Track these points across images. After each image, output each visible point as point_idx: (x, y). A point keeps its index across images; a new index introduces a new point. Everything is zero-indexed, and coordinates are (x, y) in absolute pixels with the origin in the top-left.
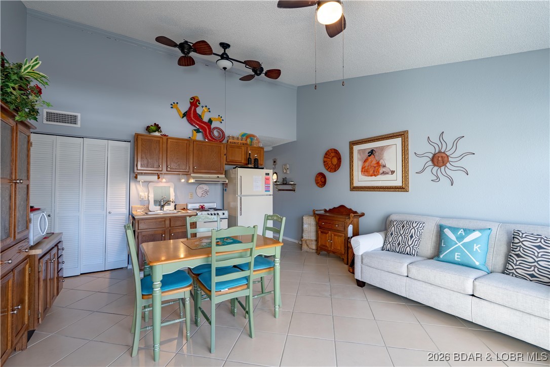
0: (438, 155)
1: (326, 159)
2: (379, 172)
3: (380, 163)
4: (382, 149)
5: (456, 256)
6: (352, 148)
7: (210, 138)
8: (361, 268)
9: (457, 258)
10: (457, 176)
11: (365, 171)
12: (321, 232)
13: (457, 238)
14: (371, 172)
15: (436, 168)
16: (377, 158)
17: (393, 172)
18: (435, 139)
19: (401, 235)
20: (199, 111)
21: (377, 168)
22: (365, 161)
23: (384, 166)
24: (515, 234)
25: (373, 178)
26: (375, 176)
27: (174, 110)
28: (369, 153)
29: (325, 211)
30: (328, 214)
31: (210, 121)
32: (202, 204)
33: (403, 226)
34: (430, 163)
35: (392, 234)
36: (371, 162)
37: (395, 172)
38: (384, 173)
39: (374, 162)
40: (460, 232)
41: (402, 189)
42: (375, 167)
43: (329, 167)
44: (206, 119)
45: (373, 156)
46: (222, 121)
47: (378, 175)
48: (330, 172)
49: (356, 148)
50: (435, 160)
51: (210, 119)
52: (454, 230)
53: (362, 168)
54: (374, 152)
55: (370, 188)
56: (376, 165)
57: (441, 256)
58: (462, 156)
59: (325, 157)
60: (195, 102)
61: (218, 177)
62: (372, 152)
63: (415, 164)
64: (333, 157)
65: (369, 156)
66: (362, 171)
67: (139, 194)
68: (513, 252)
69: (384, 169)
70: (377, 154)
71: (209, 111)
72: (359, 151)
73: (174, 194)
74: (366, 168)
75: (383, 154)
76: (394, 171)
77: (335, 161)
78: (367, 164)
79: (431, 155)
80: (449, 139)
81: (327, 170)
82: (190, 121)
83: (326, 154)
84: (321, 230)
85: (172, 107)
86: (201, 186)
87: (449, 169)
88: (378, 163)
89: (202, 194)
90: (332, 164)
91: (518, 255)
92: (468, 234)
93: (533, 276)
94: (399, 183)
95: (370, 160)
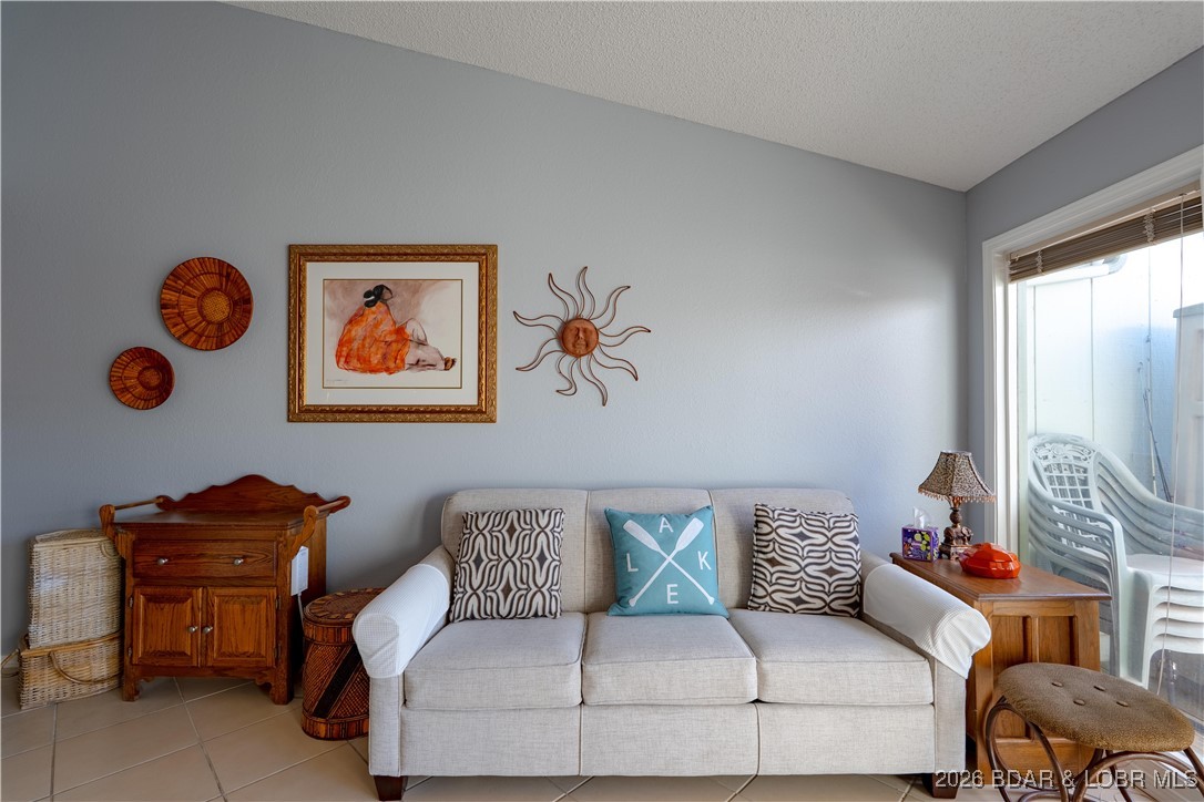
0: (577, 324)
1: (171, 296)
2: (403, 361)
3: (409, 330)
4: (416, 287)
5: (670, 594)
6: (301, 270)
8: (403, 723)
9: (673, 598)
10: (615, 380)
11: (350, 355)
12: (150, 599)
13: (660, 543)
14: (375, 360)
15: (569, 359)
16: (396, 314)
17: (449, 363)
18: (566, 282)
19: (510, 559)
21: (394, 346)
22: (350, 322)
23: (422, 343)
24: (759, 513)
25: (382, 378)
26: (389, 371)
28: (367, 295)
29: (165, 504)
30: (176, 519)
33: (511, 530)
34: (554, 345)
35: (478, 561)
36: (377, 325)
37: (458, 364)
38: (419, 364)
39: (386, 327)
40: (662, 526)
41: (479, 413)
42: (389, 344)
43: (190, 330)
45: (383, 308)
47: (398, 369)
48: (194, 346)
49: (316, 273)
50: (570, 338)
52: (648, 520)
53: (341, 344)
54: (386, 295)
55: (370, 412)
56: (394, 337)
57: (633, 602)
58: (628, 333)
59: (165, 286)
62: (377, 294)
63: (514, 344)
64: (208, 291)
65: (368, 304)
66: (338, 356)
68: (761, 556)
69: (420, 353)
70: (397, 300)
72: (329, 284)
74: (355, 345)
75: (418, 304)
76: (454, 361)
77: (219, 307)
78: (358, 331)
79: (556, 325)
80: (600, 286)
81: (179, 339)
83: (174, 275)
84: (149, 590)
87: (597, 365)
88: (400, 331)
90: (204, 318)
91: (773, 562)
92: (679, 529)
93: (798, 601)
94: (468, 397)
95: (371, 317)
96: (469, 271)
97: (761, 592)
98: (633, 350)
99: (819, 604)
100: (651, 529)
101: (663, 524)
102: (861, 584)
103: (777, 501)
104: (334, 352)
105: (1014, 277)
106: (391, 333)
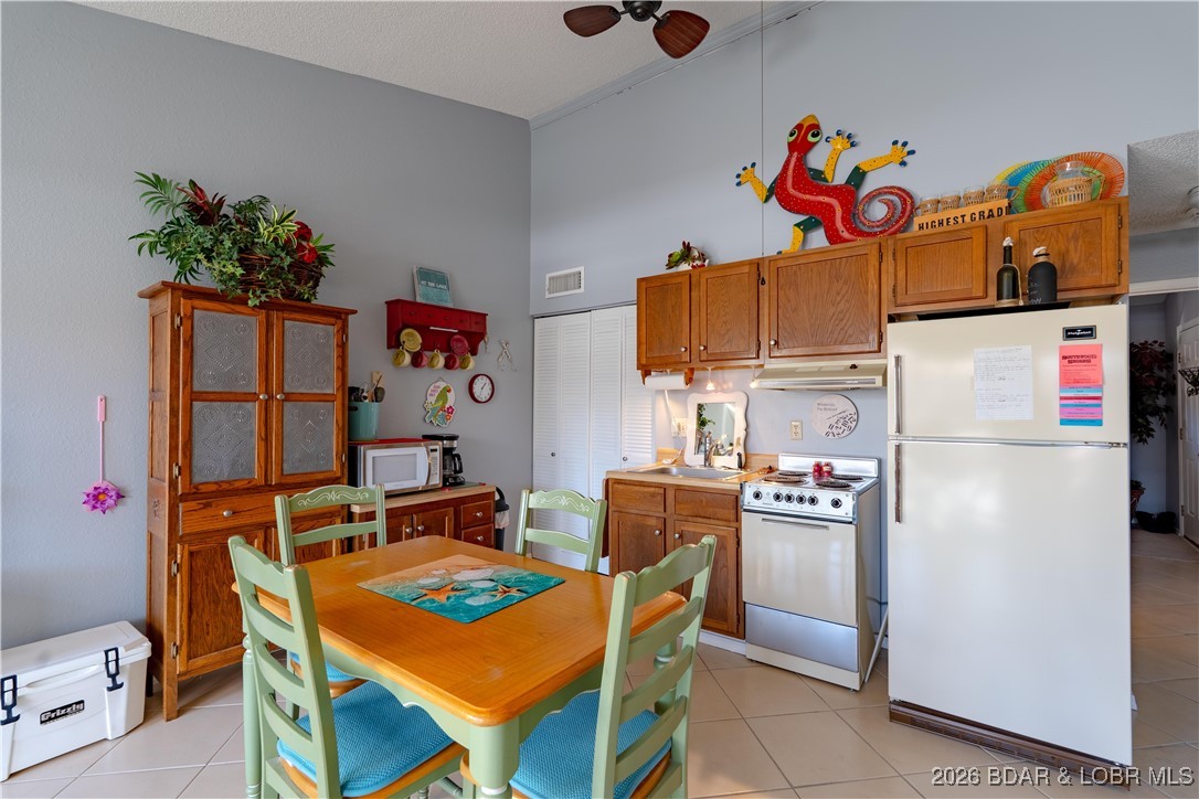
7: (846, 235)
20: (817, 159)
27: (747, 187)
31: (858, 176)
32: (823, 461)
44: (840, 178)
46: (906, 159)
51: (857, 169)
60: (803, 138)
61: (854, 367)
67: (670, 421)
71: (853, 145)
73: (743, 425)
82: (789, 204)
85: (739, 184)
86: (826, 399)
89: (831, 427)
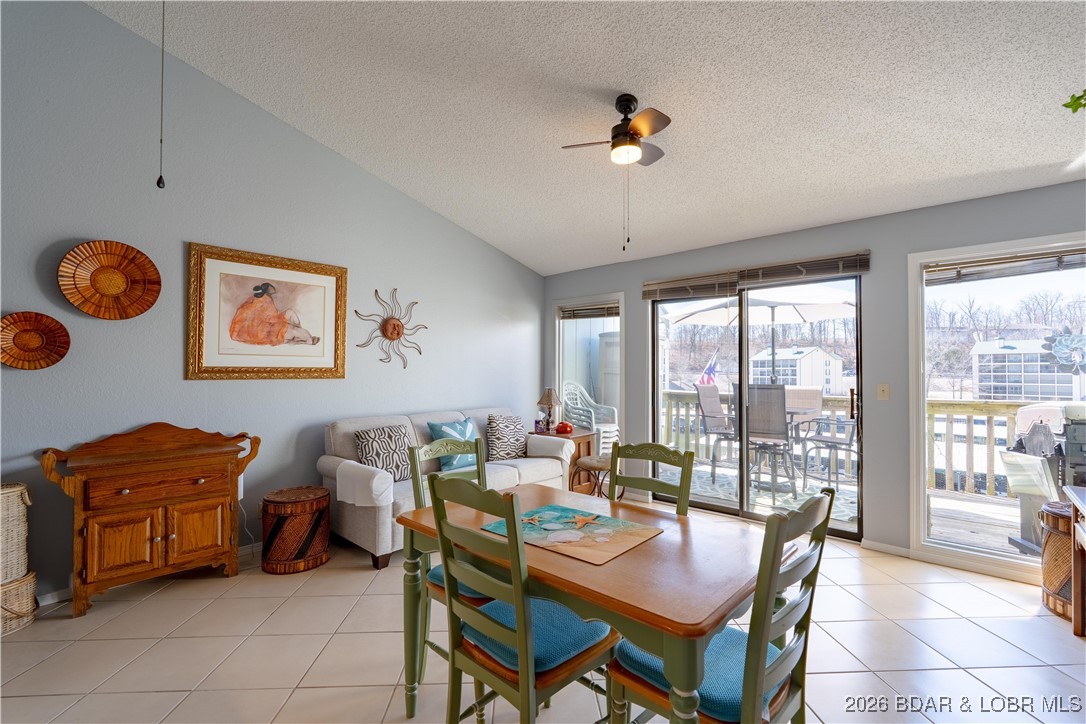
0: (394, 322)
1: (68, 269)
2: (283, 337)
3: (287, 316)
4: (293, 288)
6: (200, 264)
10: (410, 353)
11: (241, 331)
12: (106, 526)
14: (262, 335)
15: (387, 341)
16: (278, 304)
17: (315, 340)
18: (385, 295)
21: (277, 328)
22: (242, 306)
23: (297, 326)
24: (491, 418)
25: (267, 348)
26: (272, 343)
28: (256, 288)
33: (390, 437)
34: (378, 333)
36: (263, 311)
37: (321, 341)
38: (293, 340)
39: (270, 313)
41: (336, 372)
42: (272, 325)
45: (268, 299)
47: (279, 343)
48: (95, 315)
49: (214, 267)
50: (390, 329)
52: (452, 425)
53: (234, 322)
54: (271, 291)
56: (276, 320)
57: (455, 463)
58: (417, 328)
59: (64, 260)
62: (264, 289)
63: (358, 330)
65: (256, 295)
66: (232, 331)
68: (493, 437)
69: (296, 333)
70: (279, 295)
72: (225, 278)
74: (246, 323)
75: (295, 299)
76: (318, 339)
77: (113, 282)
78: (249, 313)
79: (380, 320)
80: (404, 300)
81: (79, 308)
83: (75, 251)
87: (402, 345)
88: (281, 317)
90: (97, 291)
91: (498, 439)
92: (465, 428)
93: (508, 454)
94: (328, 362)
95: (259, 305)
96: (330, 282)
97: (495, 452)
98: (420, 337)
99: (514, 454)
100: (455, 429)
101: (459, 427)
102: (526, 444)
103: (494, 412)
104: (228, 328)
105: (563, 318)
106: (274, 317)
